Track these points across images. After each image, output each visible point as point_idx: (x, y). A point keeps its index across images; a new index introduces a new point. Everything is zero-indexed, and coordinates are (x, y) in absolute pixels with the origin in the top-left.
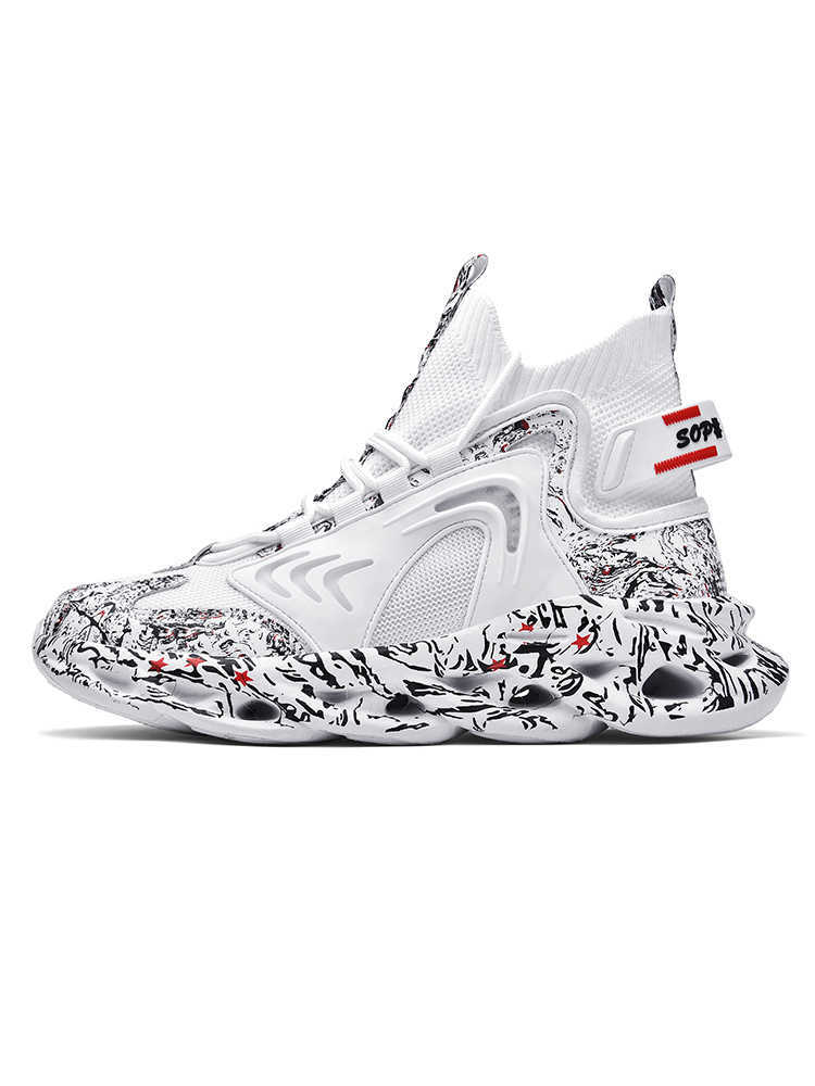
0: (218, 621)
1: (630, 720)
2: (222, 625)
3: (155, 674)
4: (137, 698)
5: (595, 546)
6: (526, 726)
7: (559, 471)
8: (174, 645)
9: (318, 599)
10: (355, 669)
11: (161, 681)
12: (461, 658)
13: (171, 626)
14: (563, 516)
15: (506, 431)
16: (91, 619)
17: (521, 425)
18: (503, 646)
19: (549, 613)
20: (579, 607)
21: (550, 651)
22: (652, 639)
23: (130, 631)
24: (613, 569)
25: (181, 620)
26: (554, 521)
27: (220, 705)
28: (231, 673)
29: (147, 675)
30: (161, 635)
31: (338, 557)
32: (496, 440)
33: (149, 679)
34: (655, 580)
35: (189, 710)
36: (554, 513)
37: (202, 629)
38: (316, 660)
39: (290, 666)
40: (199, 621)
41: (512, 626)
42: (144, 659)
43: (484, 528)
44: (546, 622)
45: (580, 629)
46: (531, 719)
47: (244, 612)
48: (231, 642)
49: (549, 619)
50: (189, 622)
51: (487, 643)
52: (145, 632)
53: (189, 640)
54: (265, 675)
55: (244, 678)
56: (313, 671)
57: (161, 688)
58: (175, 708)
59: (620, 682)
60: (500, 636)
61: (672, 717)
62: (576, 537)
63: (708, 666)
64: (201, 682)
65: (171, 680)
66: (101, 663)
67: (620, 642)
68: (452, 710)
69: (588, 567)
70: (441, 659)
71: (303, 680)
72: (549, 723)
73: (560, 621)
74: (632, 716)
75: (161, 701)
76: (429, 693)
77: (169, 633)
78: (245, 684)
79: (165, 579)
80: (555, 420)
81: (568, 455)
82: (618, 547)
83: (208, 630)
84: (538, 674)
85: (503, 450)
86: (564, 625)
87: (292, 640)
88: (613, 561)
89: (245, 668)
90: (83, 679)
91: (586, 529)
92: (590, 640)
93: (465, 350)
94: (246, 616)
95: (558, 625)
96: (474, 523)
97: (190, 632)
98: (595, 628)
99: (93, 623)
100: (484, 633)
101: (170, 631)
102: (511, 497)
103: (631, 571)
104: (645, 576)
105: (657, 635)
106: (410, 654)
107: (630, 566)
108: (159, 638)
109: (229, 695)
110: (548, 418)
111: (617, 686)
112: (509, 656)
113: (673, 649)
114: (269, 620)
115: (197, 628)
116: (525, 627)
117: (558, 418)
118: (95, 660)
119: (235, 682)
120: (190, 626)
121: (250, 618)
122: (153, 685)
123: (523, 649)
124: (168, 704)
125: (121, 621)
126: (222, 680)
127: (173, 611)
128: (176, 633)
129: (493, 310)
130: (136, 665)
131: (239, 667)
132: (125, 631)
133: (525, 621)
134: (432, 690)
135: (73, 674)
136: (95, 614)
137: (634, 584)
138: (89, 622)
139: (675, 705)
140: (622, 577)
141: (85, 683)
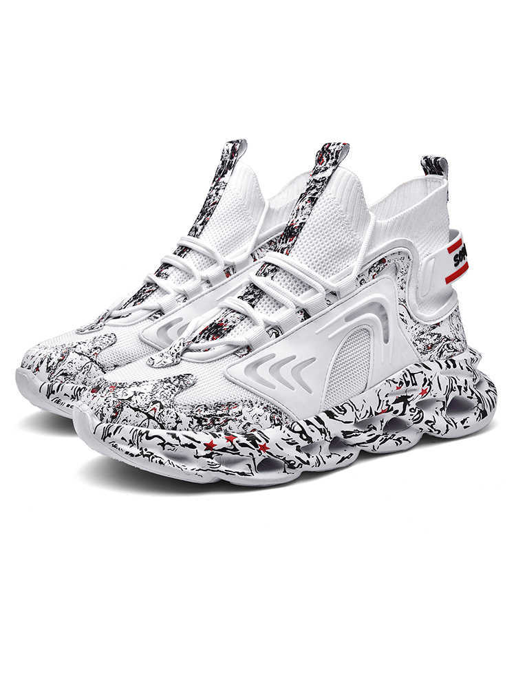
0: (236, 410)
1: (446, 433)
2: (241, 413)
3: (209, 452)
4: (200, 469)
5: (423, 333)
6: (397, 444)
7: (402, 288)
8: (213, 429)
9: (293, 388)
10: (320, 430)
11: (213, 456)
12: (367, 412)
13: (208, 416)
14: (406, 317)
15: (375, 266)
16: (147, 414)
17: (382, 261)
18: (388, 401)
19: (408, 379)
20: (422, 372)
21: (409, 400)
22: (454, 385)
23: (181, 422)
24: (432, 345)
25: (212, 412)
26: (403, 320)
27: (250, 466)
28: (256, 446)
29: (204, 453)
30: (204, 423)
31: (294, 357)
32: (370, 271)
33: (207, 456)
34: (449, 349)
35: (236, 474)
36: (402, 315)
37: (229, 417)
38: (301, 430)
39: (289, 436)
40: (225, 412)
41: (392, 389)
42: (199, 442)
43: (370, 330)
44: (408, 383)
45: (423, 386)
46: (398, 439)
47: (250, 402)
48: (249, 424)
49: (409, 382)
50: (219, 413)
51: (380, 401)
52: (192, 423)
53: (223, 425)
54: (277, 444)
55: (264, 448)
56: (301, 437)
57: (214, 461)
58: (227, 474)
59: (438, 411)
60: (386, 396)
61: (465, 427)
62: (414, 329)
63: (476, 395)
64: (238, 454)
65: (219, 454)
66: (167, 447)
67: (440, 388)
68: (364, 443)
69: (421, 346)
70: (358, 414)
71: (297, 443)
72: (407, 440)
73: (414, 382)
74: (447, 430)
75: (218, 471)
76: (353, 435)
77: (209, 422)
78: (265, 451)
79: (179, 377)
80: (400, 257)
81: (407, 278)
82: (433, 331)
83: (233, 418)
84: (403, 414)
85: (373, 278)
86: (416, 384)
87: (284, 417)
88: (431, 340)
89: (264, 441)
90: (158, 459)
91: (418, 323)
92: (427, 391)
93: (342, 209)
94: (252, 404)
95: (413, 385)
96: (365, 327)
97: (222, 420)
98: (430, 383)
99: (150, 417)
100: (378, 395)
101: (209, 419)
102: (382, 308)
103: (440, 345)
104: (446, 347)
105: (456, 383)
106: (343, 414)
107: (439, 342)
108: (202, 426)
109: (254, 459)
110: (397, 256)
111: (437, 413)
112: (389, 406)
113: (463, 389)
114: (268, 406)
115: (225, 416)
116: (398, 388)
117: (402, 256)
118: (163, 445)
119: (259, 451)
120: (221, 416)
121: (255, 406)
122: (209, 460)
123: (397, 401)
124: (223, 472)
125: (172, 415)
126: (250, 451)
127: (205, 406)
128: (213, 421)
129: (359, 184)
130: (196, 447)
131: (260, 441)
132: (178, 422)
133: (398, 385)
134: (354, 434)
135: (148, 456)
136: (148, 410)
137: (441, 353)
138: (146, 417)
139: (465, 420)
140: (436, 349)
141: (161, 463)
